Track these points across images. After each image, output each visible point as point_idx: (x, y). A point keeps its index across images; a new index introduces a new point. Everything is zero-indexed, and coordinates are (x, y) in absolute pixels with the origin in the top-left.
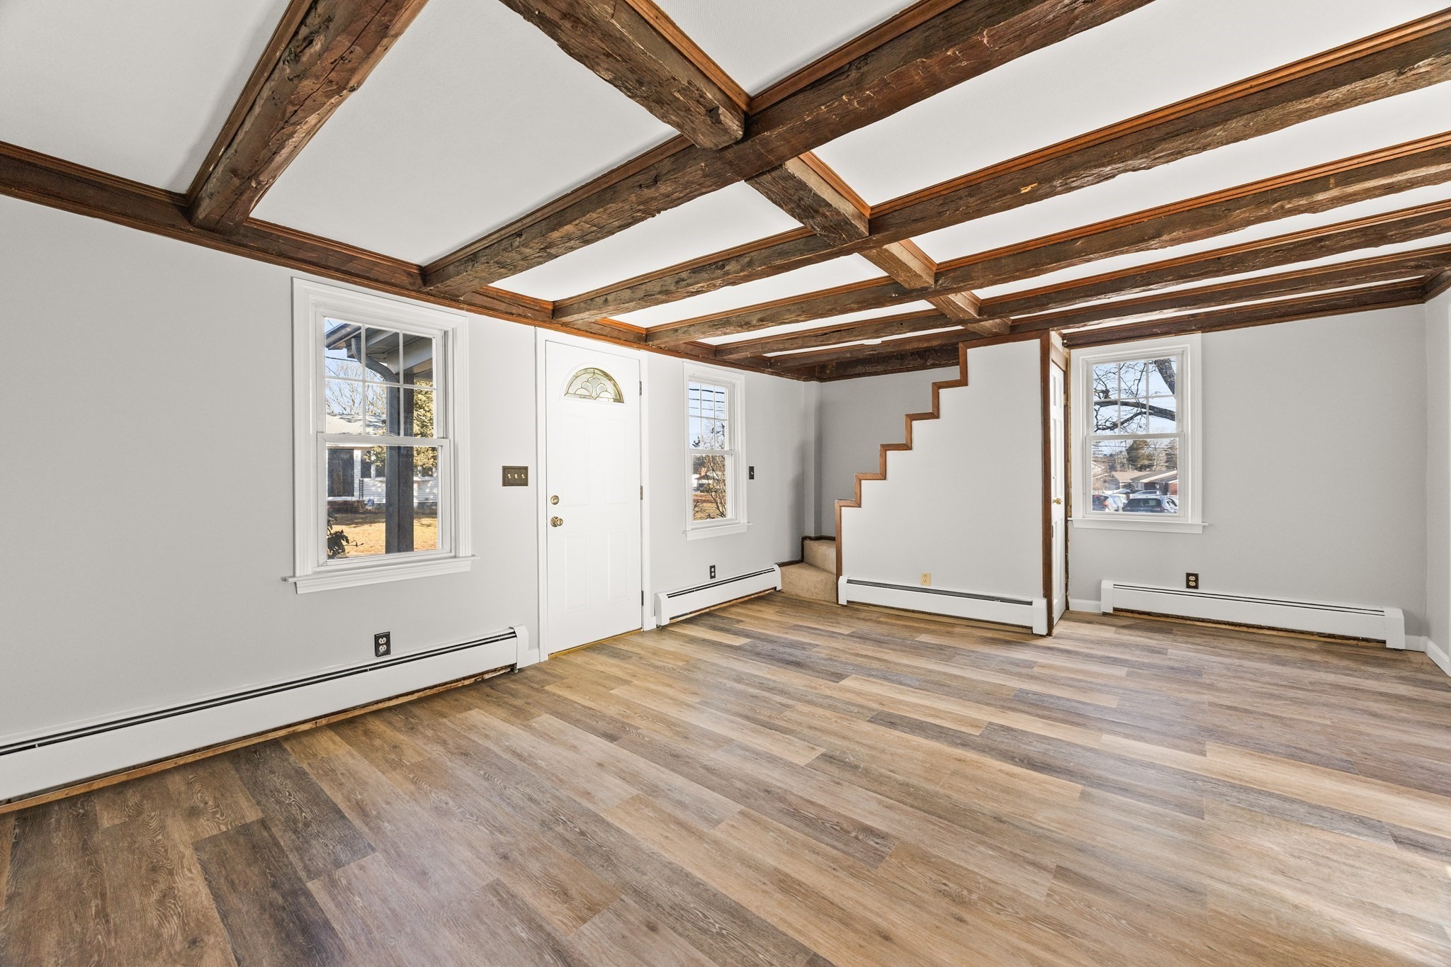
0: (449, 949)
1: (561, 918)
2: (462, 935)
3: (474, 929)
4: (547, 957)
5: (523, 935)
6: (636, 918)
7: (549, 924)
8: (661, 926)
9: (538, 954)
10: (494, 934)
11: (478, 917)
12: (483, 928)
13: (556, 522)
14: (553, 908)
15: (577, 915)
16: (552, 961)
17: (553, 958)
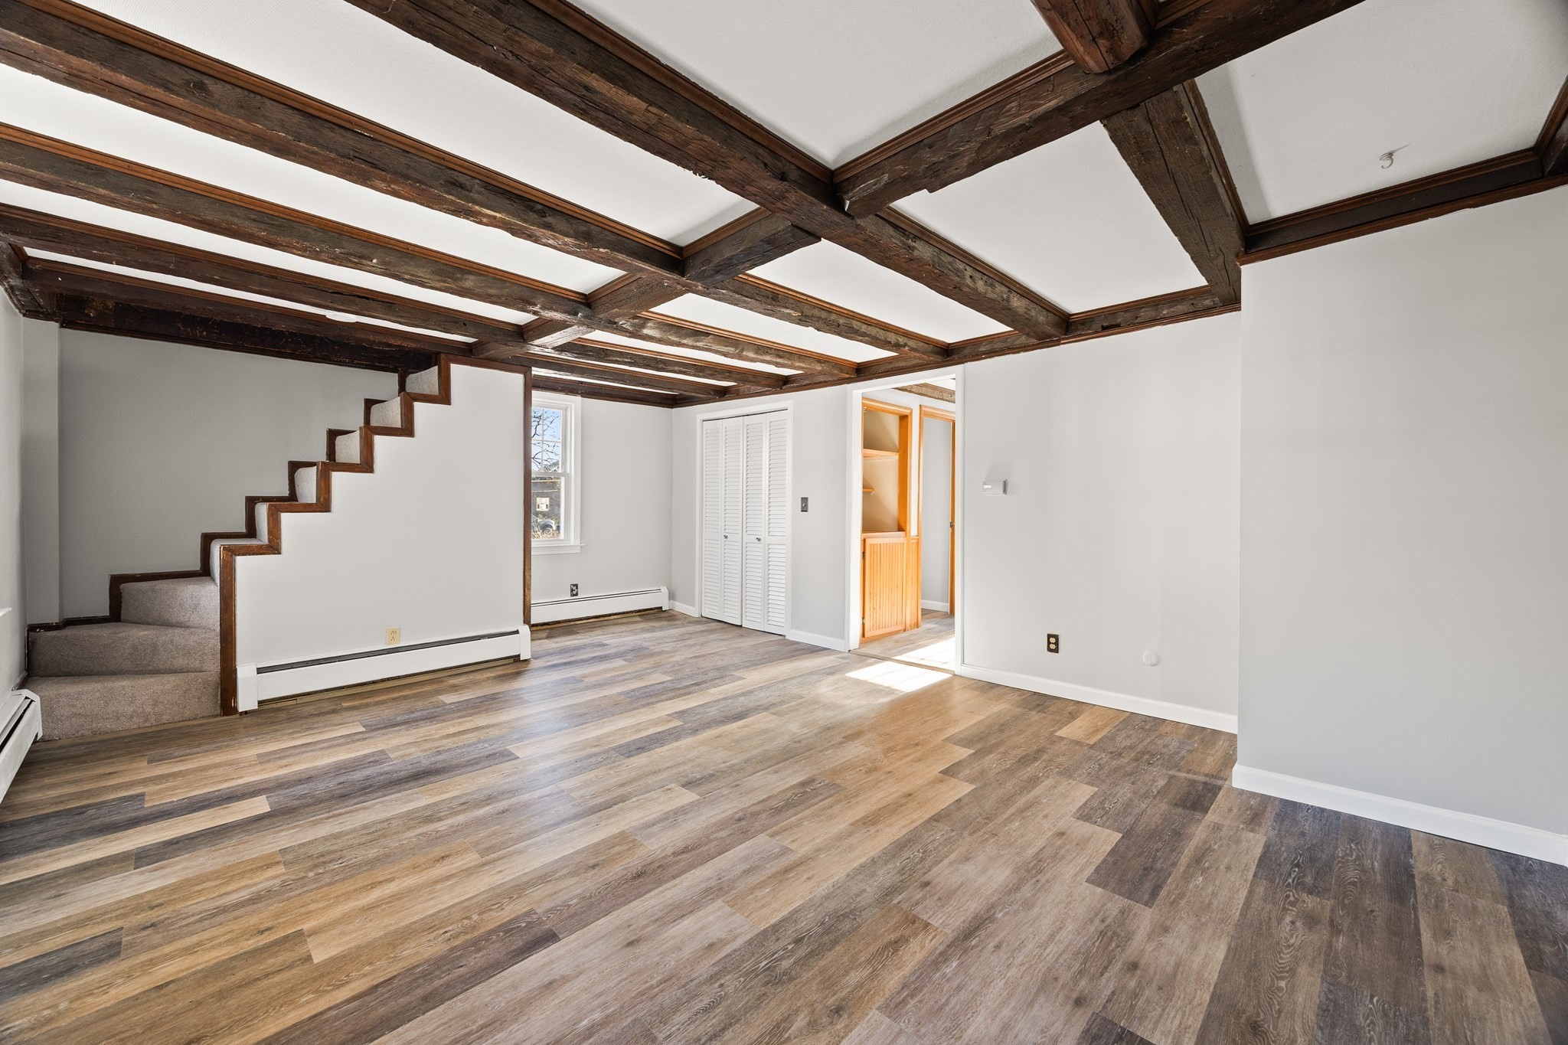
0: (989, 1021)
1: (927, 941)
2: (969, 1016)
3: (958, 1007)
4: (973, 943)
5: (954, 964)
6: (918, 893)
7: (936, 949)
8: (927, 877)
9: (972, 949)
10: (959, 988)
11: (941, 1009)
12: (954, 1001)
14: (917, 949)
15: (922, 930)
16: (977, 939)
17: (974, 938)
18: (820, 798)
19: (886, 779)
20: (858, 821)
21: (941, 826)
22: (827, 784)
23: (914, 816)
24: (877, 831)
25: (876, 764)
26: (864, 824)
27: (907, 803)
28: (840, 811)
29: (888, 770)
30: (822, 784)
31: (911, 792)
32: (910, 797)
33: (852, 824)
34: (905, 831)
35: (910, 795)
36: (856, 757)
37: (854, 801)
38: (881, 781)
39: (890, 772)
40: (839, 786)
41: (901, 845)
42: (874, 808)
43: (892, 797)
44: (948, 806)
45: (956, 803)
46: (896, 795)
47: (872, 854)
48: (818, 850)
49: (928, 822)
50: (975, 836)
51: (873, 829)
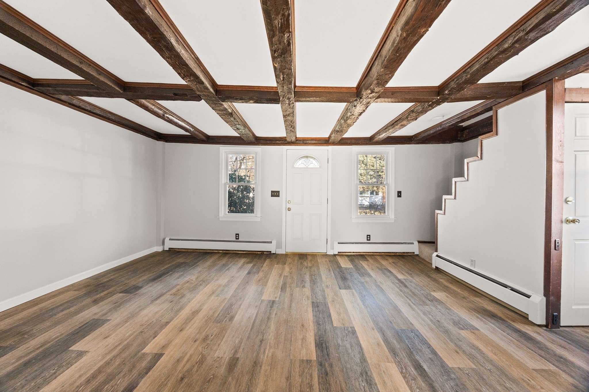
13: (289, 209)
18: (221, 315)
19: (196, 336)
20: (200, 311)
21: (166, 321)
22: (222, 321)
23: (178, 320)
24: (191, 310)
25: (205, 344)
26: (197, 311)
27: (182, 325)
28: (209, 312)
29: (196, 342)
30: (225, 320)
31: (180, 332)
32: (180, 329)
33: (202, 309)
34: (180, 314)
35: (181, 331)
36: (219, 345)
37: (206, 318)
38: (198, 333)
39: (195, 341)
40: (217, 323)
41: (181, 309)
42: (196, 318)
43: (189, 326)
44: (161, 331)
45: (156, 335)
46: (188, 328)
47: (190, 303)
48: (208, 299)
49: (171, 320)
50: (151, 322)
51: (193, 310)
